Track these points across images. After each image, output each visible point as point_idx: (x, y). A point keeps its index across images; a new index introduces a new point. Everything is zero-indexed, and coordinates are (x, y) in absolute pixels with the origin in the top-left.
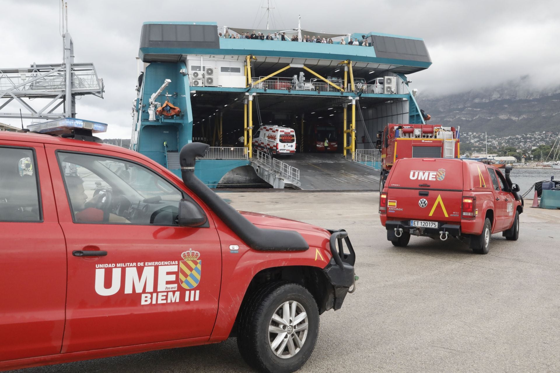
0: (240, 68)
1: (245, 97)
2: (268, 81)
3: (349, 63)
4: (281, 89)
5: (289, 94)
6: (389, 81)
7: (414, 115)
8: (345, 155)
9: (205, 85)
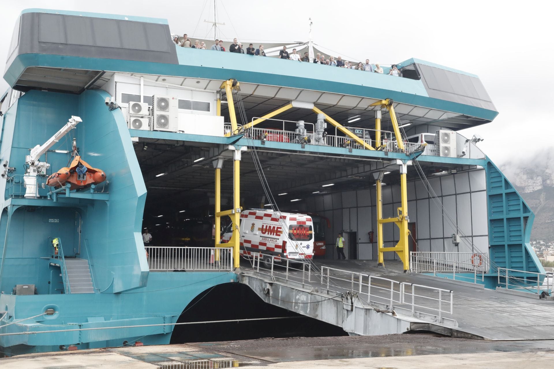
0: (209, 104)
3: (390, 104)
6: (446, 138)
7: (501, 194)
8: (381, 262)
9: (153, 128)
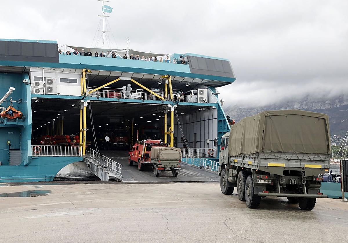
0: (77, 79)
1: (80, 103)
2: (101, 91)
3: (169, 77)
4: (112, 98)
5: (118, 102)
6: (201, 92)
7: (222, 120)
9: (45, 93)
